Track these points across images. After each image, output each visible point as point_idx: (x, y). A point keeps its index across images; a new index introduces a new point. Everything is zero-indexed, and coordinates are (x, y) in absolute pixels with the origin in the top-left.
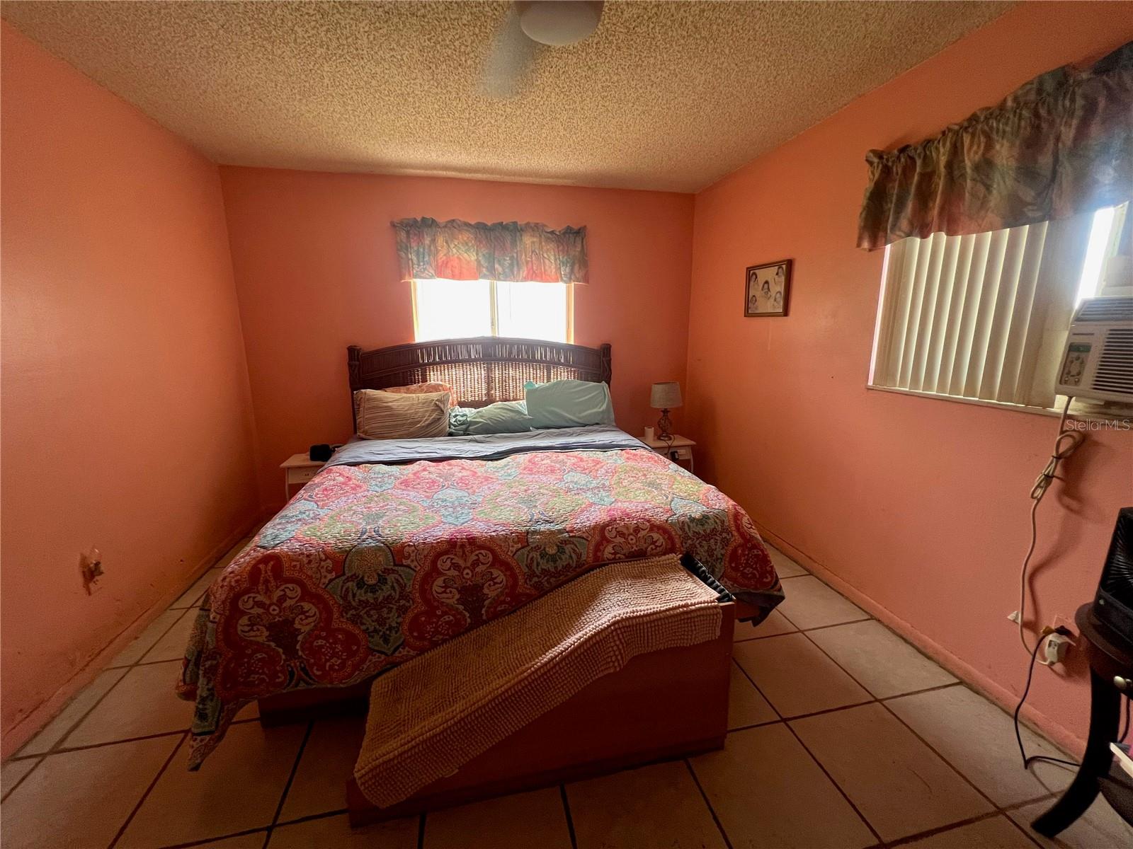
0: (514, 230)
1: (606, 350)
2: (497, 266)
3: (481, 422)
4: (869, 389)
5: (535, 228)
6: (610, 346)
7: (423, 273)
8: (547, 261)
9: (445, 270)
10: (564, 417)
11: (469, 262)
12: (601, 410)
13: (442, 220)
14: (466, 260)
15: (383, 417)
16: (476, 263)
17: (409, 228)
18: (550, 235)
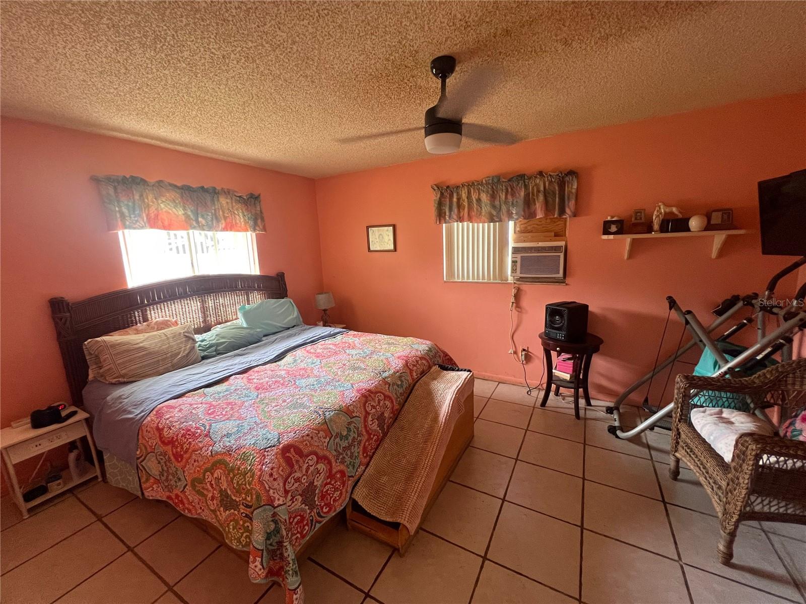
0: (214, 193)
1: (280, 277)
2: (200, 219)
3: (226, 342)
4: (445, 282)
5: (227, 193)
6: (283, 274)
7: (135, 224)
8: (237, 217)
9: (155, 222)
10: (275, 326)
11: (178, 216)
12: (295, 316)
13: (152, 180)
14: (175, 214)
15: (140, 357)
16: (183, 216)
17: (116, 184)
18: (238, 198)
